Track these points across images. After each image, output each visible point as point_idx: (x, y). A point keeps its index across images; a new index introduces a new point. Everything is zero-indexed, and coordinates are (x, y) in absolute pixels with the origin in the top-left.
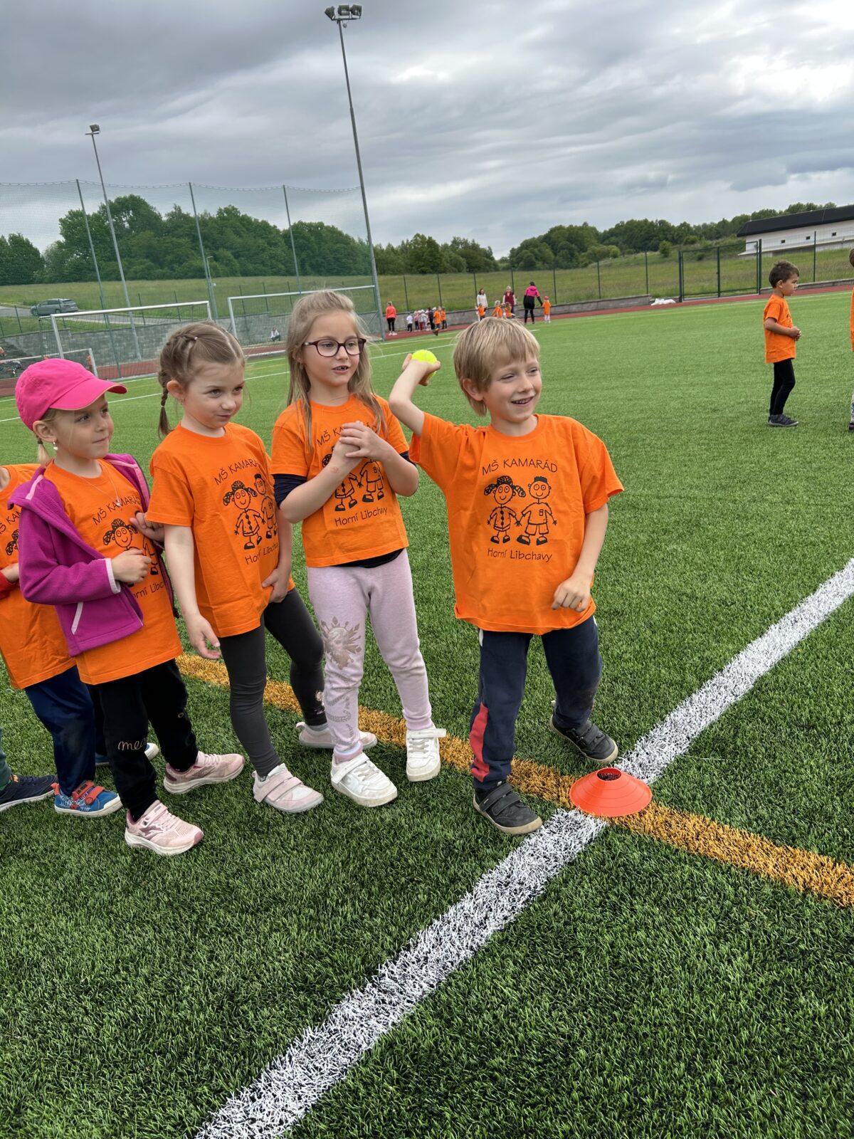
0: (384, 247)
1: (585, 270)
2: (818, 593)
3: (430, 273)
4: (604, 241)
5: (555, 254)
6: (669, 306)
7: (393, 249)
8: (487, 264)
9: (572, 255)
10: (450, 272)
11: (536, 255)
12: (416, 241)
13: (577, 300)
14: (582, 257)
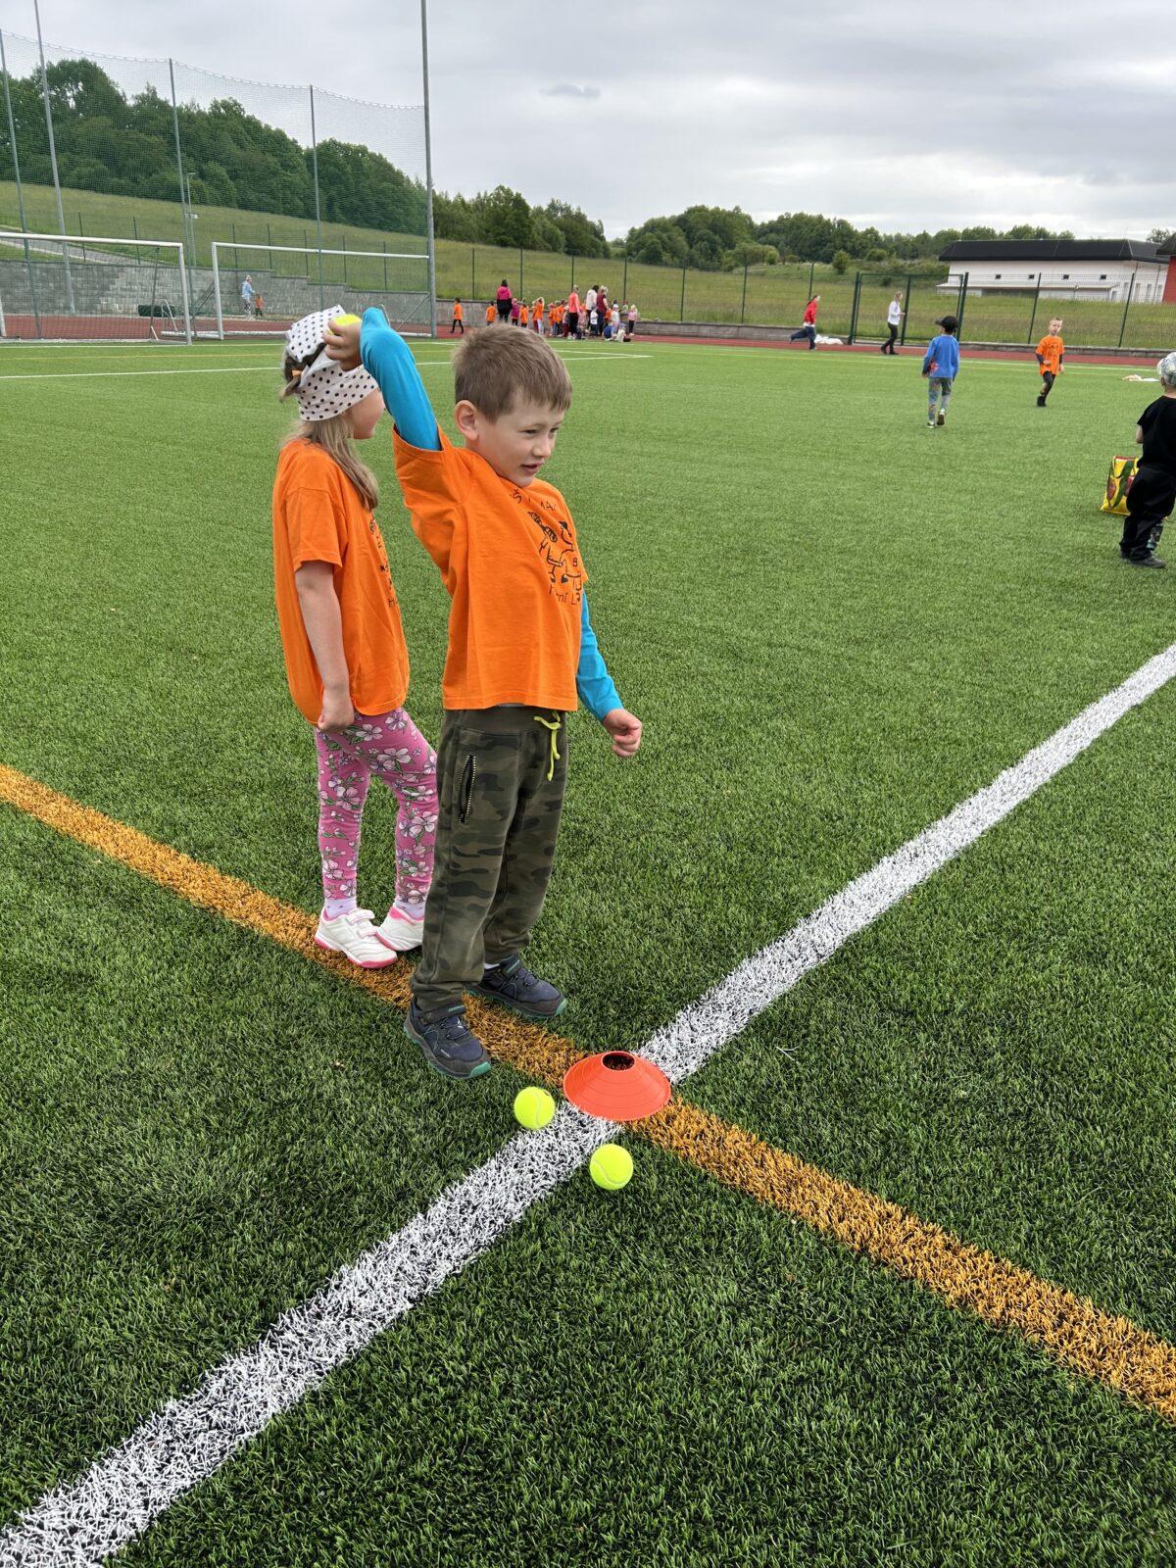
0: (451, 198)
1: (729, 278)
2: (952, 817)
3: (513, 246)
4: (759, 237)
5: (691, 247)
6: (834, 348)
7: (463, 202)
8: (594, 245)
9: (714, 251)
10: (540, 249)
11: (663, 242)
12: (498, 197)
13: (711, 320)
14: (727, 257)
